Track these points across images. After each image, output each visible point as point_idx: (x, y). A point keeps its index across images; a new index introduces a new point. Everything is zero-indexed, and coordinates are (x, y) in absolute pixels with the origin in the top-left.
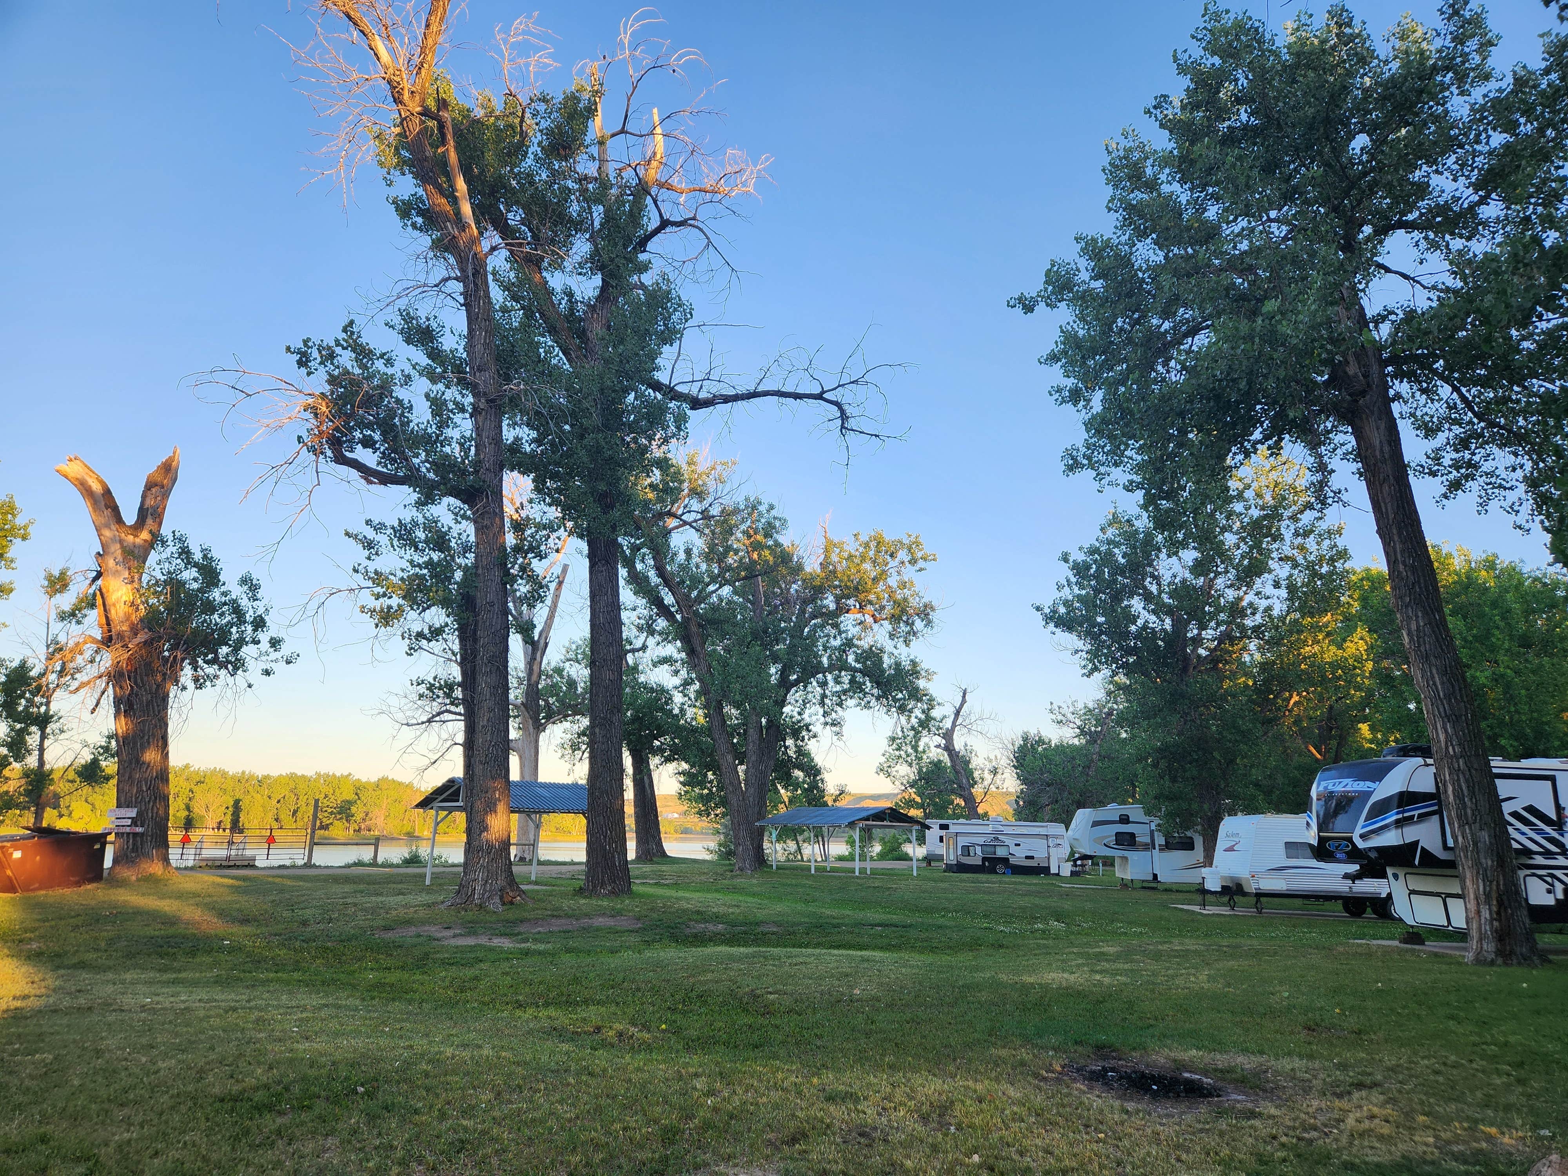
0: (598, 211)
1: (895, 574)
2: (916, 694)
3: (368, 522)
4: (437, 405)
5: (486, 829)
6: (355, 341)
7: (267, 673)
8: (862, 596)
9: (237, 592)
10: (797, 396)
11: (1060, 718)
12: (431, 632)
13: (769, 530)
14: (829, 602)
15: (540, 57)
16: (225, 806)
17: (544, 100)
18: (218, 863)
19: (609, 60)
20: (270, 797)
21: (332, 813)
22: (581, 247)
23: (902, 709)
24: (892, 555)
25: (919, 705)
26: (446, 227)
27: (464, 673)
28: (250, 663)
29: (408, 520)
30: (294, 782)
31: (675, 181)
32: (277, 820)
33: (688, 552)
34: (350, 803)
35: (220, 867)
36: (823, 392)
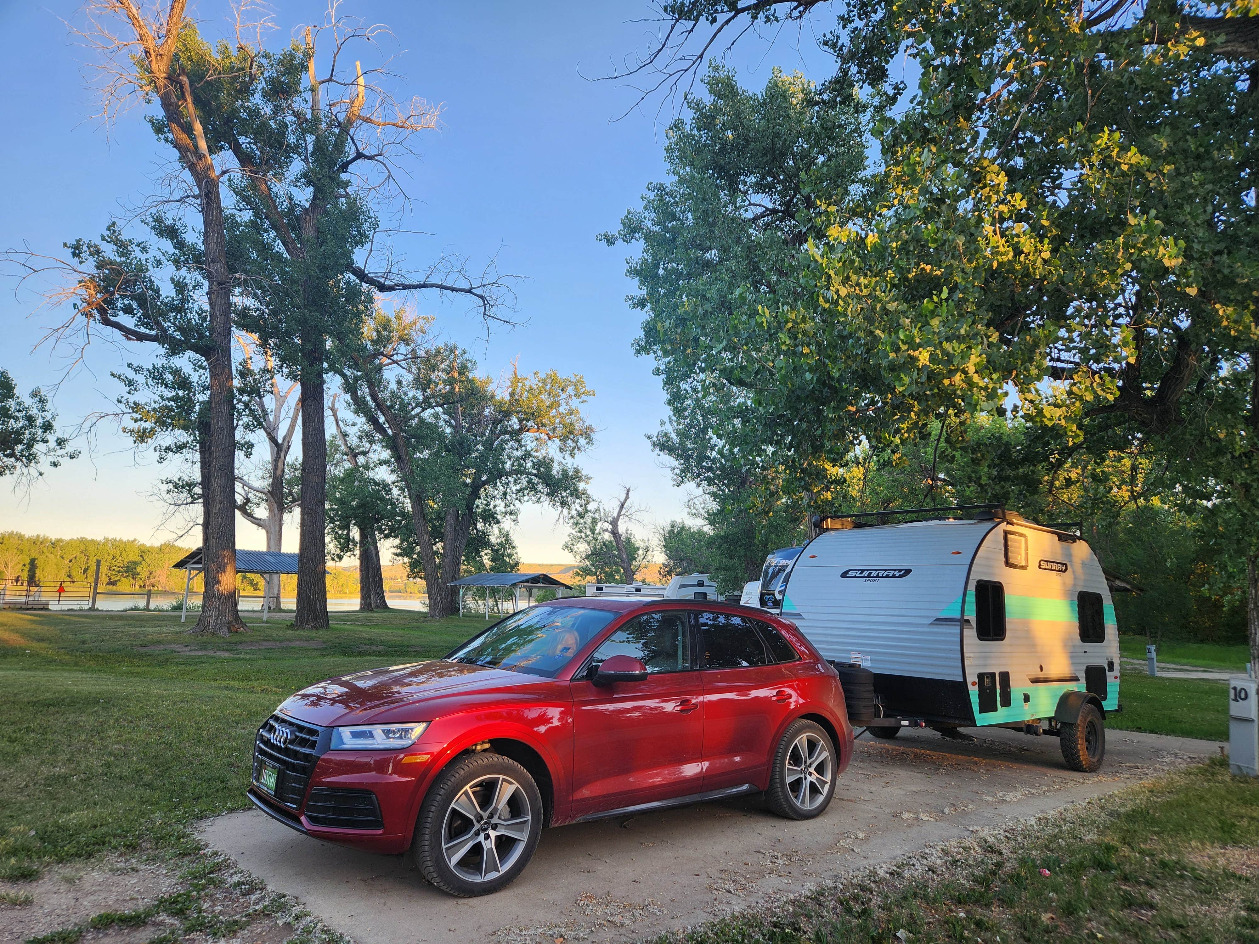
0: (310, 139)
1: (564, 404)
2: (576, 494)
3: (129, 365)
4: (180, 287)
5: (218, 582)
6: (116, 237)
7: (55, 465)
8: (538, 420)
9: (28, 401)
10: (453, 289)
11: (694, 511)
12: (177, 447)
13: (463, 370)
14: (514, 423)
15: (265, 21)
16: (22, 564)
17: (266, 56)
18: (19, 606)
19: (318, 28)
20: (62, 557)
21: (119, 572)
22: (297, 166)
23: (564, 504)
24: (562, 390)
25: (578, 501)
26: (187, 156)
27: (203, 475)
28: (42, 458)
29: (160, 365)
30: (85, 546)
31: (374, 118)
32: (69, 576)
33: (399, 383)
34: (136, 563)
35: (21, 609)
36: (472, 288)
